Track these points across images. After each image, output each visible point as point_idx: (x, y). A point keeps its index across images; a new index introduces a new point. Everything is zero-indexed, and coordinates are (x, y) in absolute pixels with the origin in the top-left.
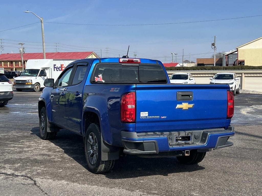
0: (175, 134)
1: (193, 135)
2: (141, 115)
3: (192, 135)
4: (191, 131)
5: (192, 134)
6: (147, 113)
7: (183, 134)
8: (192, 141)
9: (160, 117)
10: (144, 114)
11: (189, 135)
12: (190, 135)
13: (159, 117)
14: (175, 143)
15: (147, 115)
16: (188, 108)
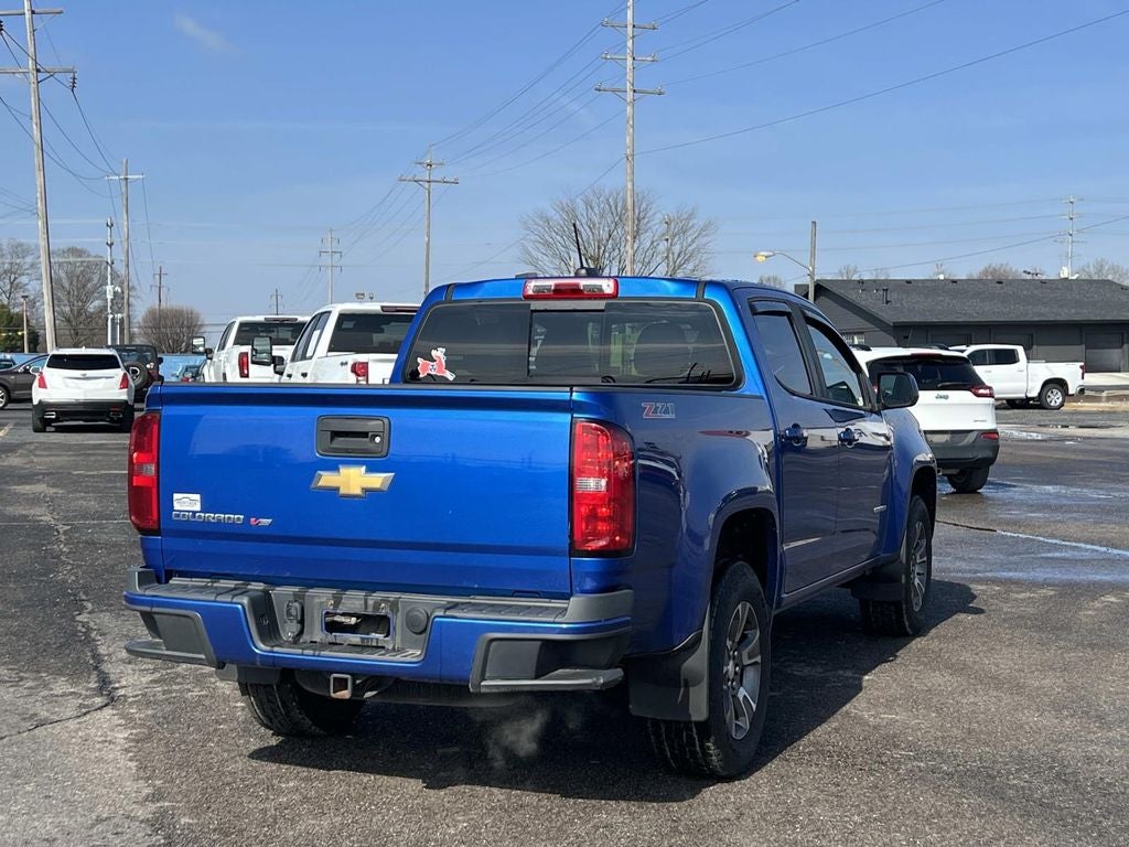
0: (322, 598)
1: (399, 614)
2: (177, 506)
3: (398, 611)
4: (393, 596)
5: (394, 605)
6: (197, 497)
7: (355, 601)
8: (398, 638)
9: (247, 520)
10: (187, 503)
11: (383, 613)
12: (384, 610)
13: (242, 517)
14: (319, 635)
15: (197, 507)
16: (366, 490)
